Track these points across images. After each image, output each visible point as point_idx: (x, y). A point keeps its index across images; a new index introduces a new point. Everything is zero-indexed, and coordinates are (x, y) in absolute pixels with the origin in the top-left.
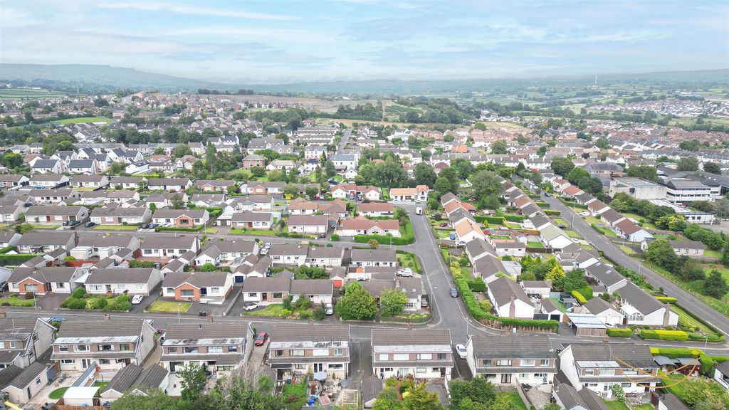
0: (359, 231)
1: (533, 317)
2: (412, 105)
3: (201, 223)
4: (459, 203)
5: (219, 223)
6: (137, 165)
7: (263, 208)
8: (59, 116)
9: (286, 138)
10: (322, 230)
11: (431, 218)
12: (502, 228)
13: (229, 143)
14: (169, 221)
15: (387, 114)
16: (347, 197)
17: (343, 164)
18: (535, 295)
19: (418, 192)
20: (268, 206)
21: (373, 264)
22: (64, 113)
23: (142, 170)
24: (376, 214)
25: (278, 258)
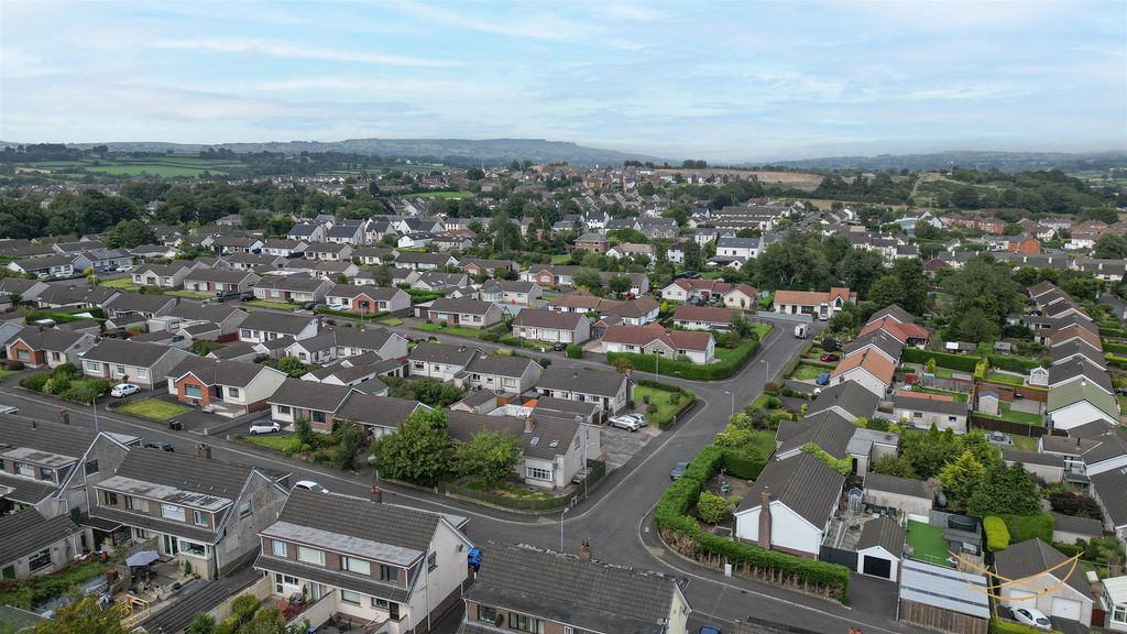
0: (632, 347)
1: (816, 551)
2: (980, 181)
3: (388, 309)
4: (897, 325)
5: (417, 312)
6: (413, 237)
7: (517, 300)
8: (413, 188)
9: (681, 217)
10: (565, 338)
11: (815, 345)
12: (958, 375)
13: (592, 224)
14: (346, 303)
15: (919, 195)
16: (689, 300)
17: (737, 255)
18: (885, 508)
19: (830, 300)
20: (524, 298)
21: (573, 396)
22: (420, 185)
23: (421, 244)
24: (704, 326)
25: (420, 367)
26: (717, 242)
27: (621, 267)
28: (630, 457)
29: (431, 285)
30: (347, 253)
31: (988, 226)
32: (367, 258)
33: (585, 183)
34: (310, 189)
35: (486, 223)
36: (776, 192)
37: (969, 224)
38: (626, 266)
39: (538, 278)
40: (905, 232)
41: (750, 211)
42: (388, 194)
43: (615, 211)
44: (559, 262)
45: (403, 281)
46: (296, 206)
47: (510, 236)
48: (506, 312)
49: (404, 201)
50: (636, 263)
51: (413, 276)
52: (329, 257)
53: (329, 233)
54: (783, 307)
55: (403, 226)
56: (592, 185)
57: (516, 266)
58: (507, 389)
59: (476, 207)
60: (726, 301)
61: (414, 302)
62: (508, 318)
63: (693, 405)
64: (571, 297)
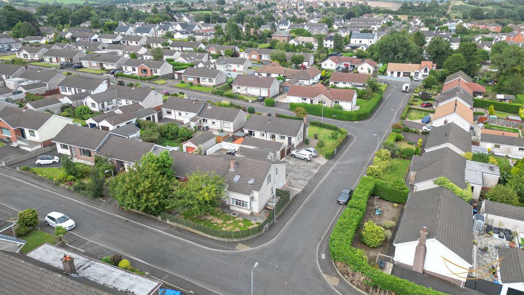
0: (305, 99)
2: (482, 5)
3: (158, 74)
4: (465, 83)
5: (176, 76)
6: (182, 33)
7: (236, 69)
8: (188, 9)
9: (330, 23)
10: (264, 93)
11: (415, 97)
12: (511, 117)
13: (282, 27)
14: (135, 70)
15: (452, 13)
16: (337, 69)
17: (362, 43)
18: (502, 230)
19: (420, 69)
20: (240, 68)
21: (267, 137)
22: (192, 7)
23: (185, 37)
24: (348, 85)
25: (169, 113)
26: (350, 36)
27: (298, 50)
28: (307, 182)
29: (187, 60)
30: (143, 41)
31: (492, 28)
32: (154, 44)
33: (278, 6)
34: (135, 9)
35: (223, 25)
36: (377, 11)
37: (481, 27)
38: (300, 50)
39: (250, 56)
40: (450, 31)
41: (365, 21)
42: (175, 12)
43: (294, 19)
44: (263, 47)
45: (171, 57)
46: (125, 17)
47: (235, 32)
48: (229, 76)
49: (183, 15)
50: (306, 47)
51: (177, 54)
52: (134, 43)
53: (137, 31)
54: (392, 73)
55: (179, 28)
56: (282, 7)
57: (237, 49)
58: (225, 129)
59: (219, 18)
60: (359, 70)
61: (175, 70)
62: (229, 81)
63: (347, 139)
64: (269, 67)
